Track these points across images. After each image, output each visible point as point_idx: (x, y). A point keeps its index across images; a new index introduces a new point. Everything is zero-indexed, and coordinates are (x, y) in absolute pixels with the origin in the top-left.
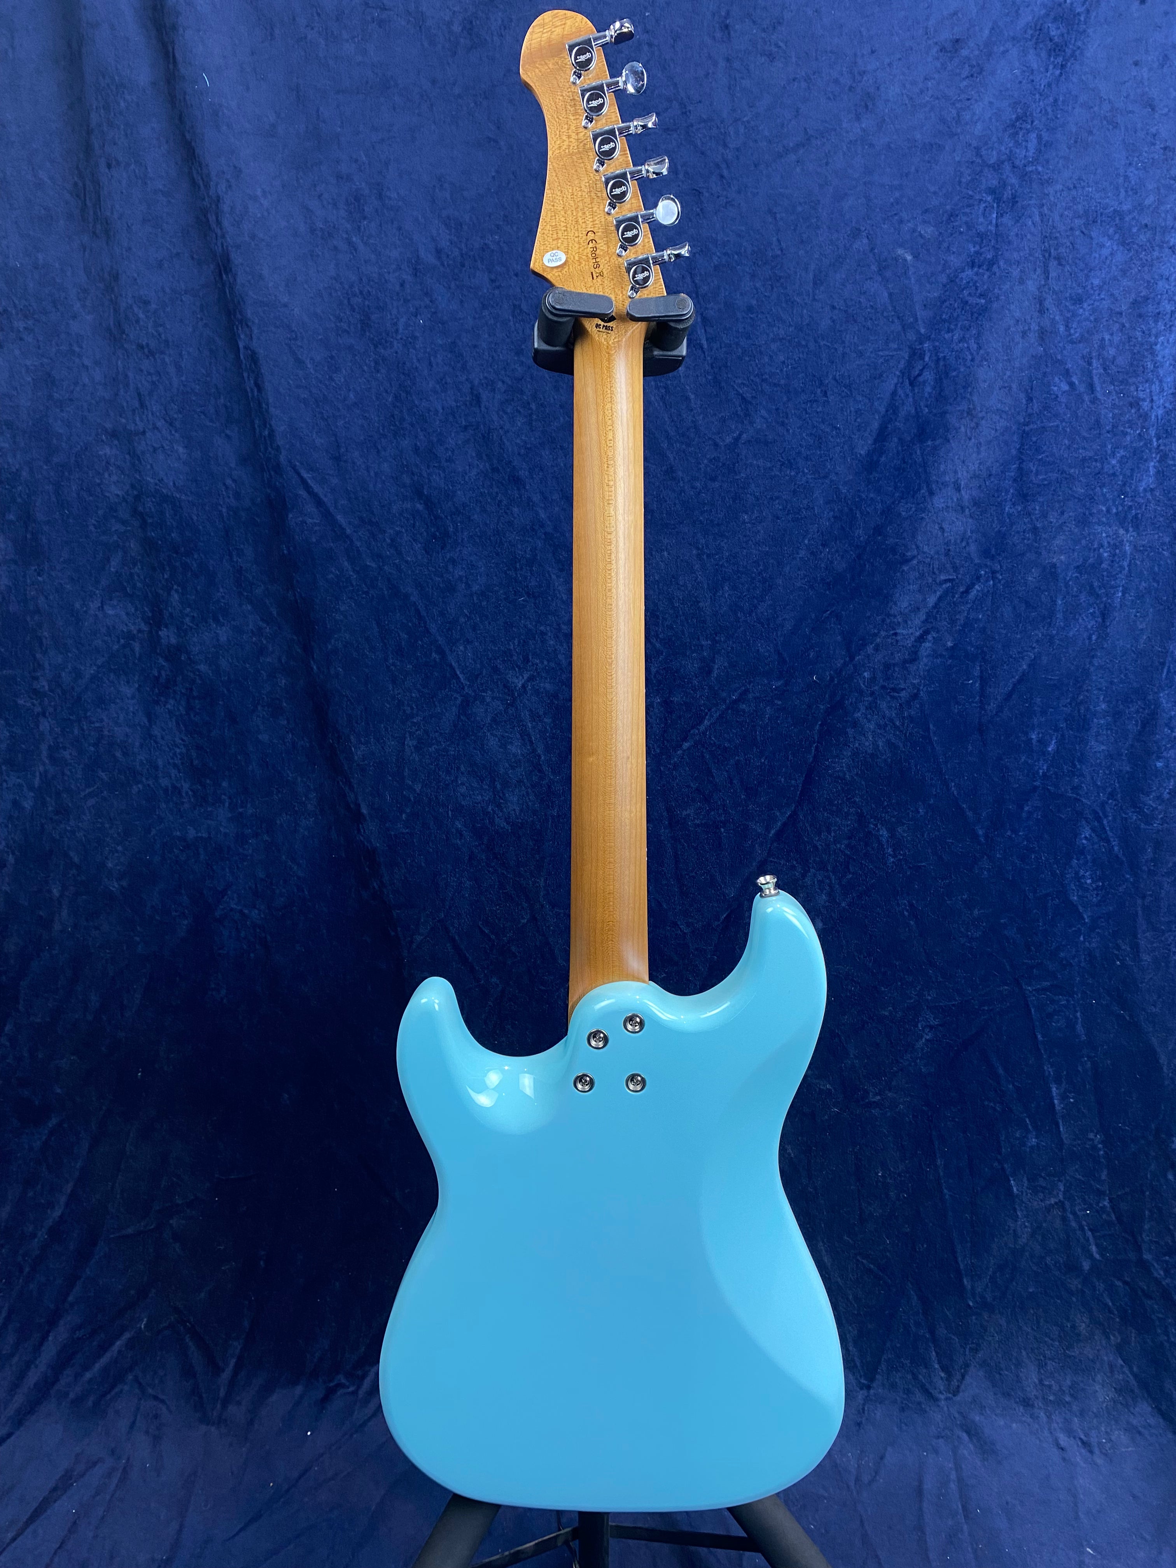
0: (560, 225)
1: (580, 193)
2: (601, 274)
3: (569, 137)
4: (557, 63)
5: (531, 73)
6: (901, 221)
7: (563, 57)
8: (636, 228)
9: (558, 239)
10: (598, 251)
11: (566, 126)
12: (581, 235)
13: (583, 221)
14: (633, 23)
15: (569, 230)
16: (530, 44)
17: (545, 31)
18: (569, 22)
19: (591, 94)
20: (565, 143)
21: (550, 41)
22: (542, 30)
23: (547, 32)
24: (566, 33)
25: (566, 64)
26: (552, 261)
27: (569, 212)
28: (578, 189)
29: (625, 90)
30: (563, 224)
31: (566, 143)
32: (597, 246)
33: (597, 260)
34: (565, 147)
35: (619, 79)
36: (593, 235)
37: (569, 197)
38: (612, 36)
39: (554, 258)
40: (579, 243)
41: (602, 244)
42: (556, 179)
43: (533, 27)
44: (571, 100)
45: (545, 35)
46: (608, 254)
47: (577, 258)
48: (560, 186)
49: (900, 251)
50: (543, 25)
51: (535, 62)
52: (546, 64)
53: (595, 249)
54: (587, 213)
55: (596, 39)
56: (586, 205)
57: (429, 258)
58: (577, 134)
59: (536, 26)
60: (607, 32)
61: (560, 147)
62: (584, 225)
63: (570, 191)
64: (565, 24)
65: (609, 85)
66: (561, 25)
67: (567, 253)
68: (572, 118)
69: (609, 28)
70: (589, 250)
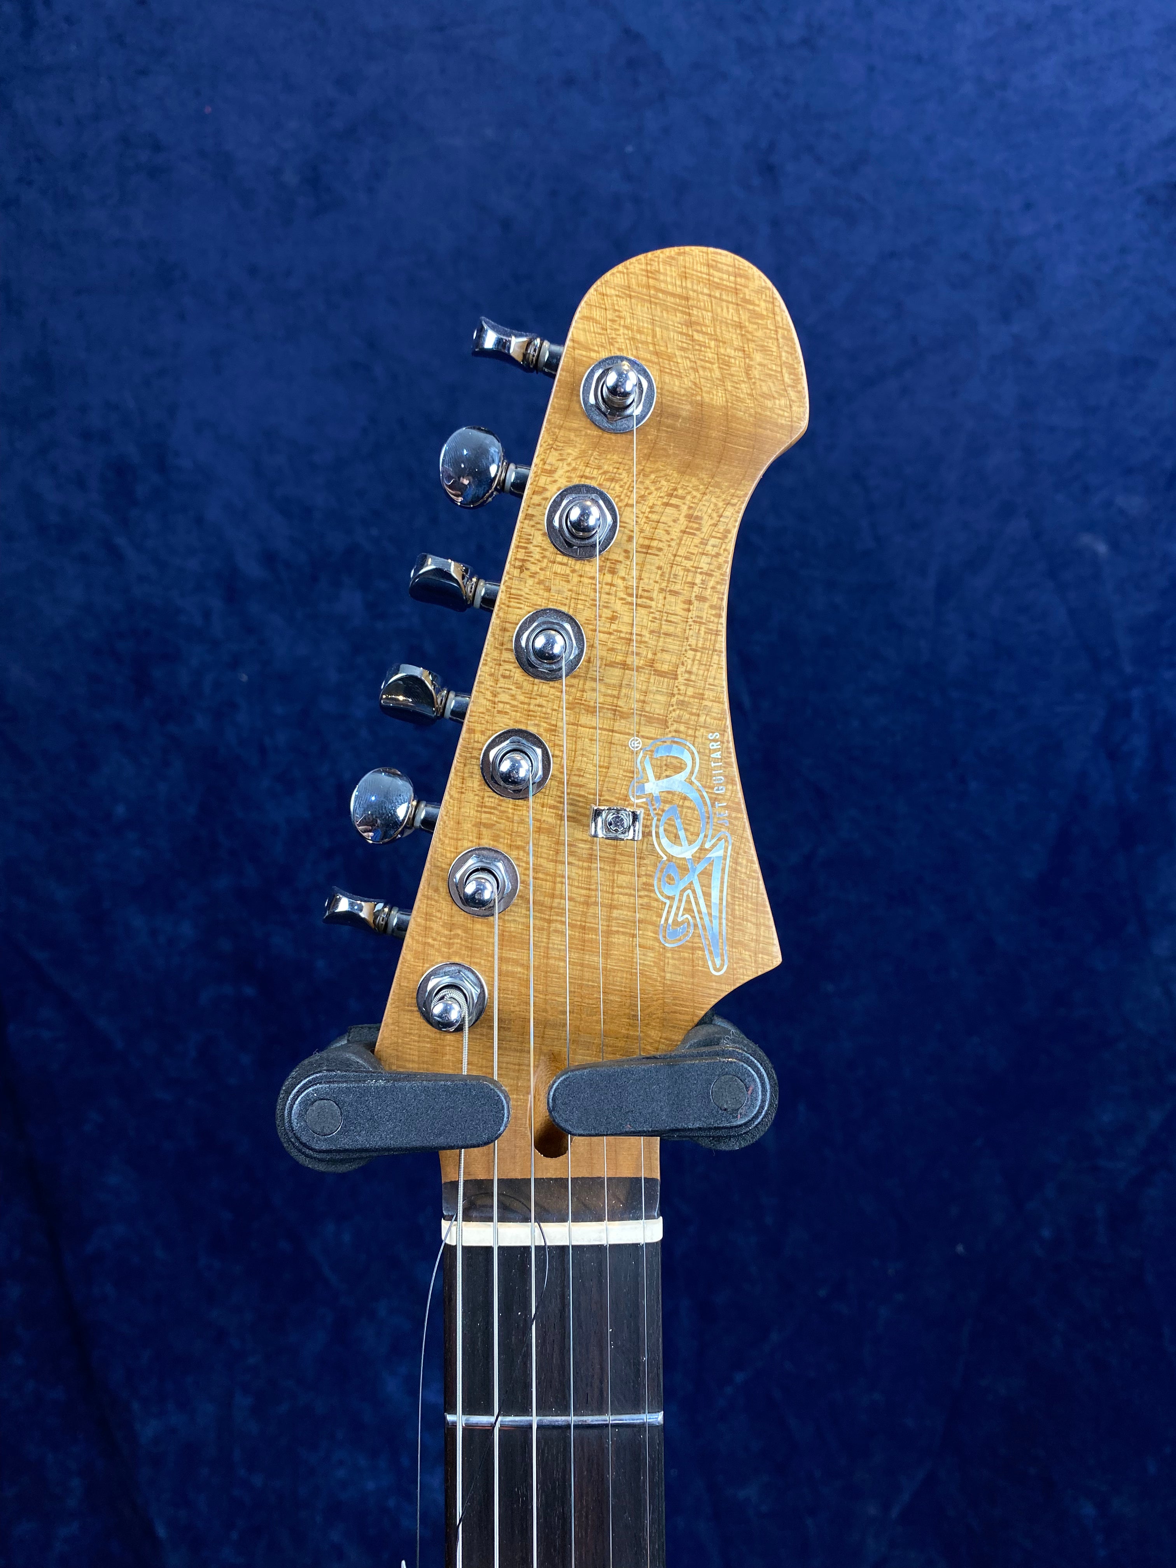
6: (1086, 489)
57: (254, 570)
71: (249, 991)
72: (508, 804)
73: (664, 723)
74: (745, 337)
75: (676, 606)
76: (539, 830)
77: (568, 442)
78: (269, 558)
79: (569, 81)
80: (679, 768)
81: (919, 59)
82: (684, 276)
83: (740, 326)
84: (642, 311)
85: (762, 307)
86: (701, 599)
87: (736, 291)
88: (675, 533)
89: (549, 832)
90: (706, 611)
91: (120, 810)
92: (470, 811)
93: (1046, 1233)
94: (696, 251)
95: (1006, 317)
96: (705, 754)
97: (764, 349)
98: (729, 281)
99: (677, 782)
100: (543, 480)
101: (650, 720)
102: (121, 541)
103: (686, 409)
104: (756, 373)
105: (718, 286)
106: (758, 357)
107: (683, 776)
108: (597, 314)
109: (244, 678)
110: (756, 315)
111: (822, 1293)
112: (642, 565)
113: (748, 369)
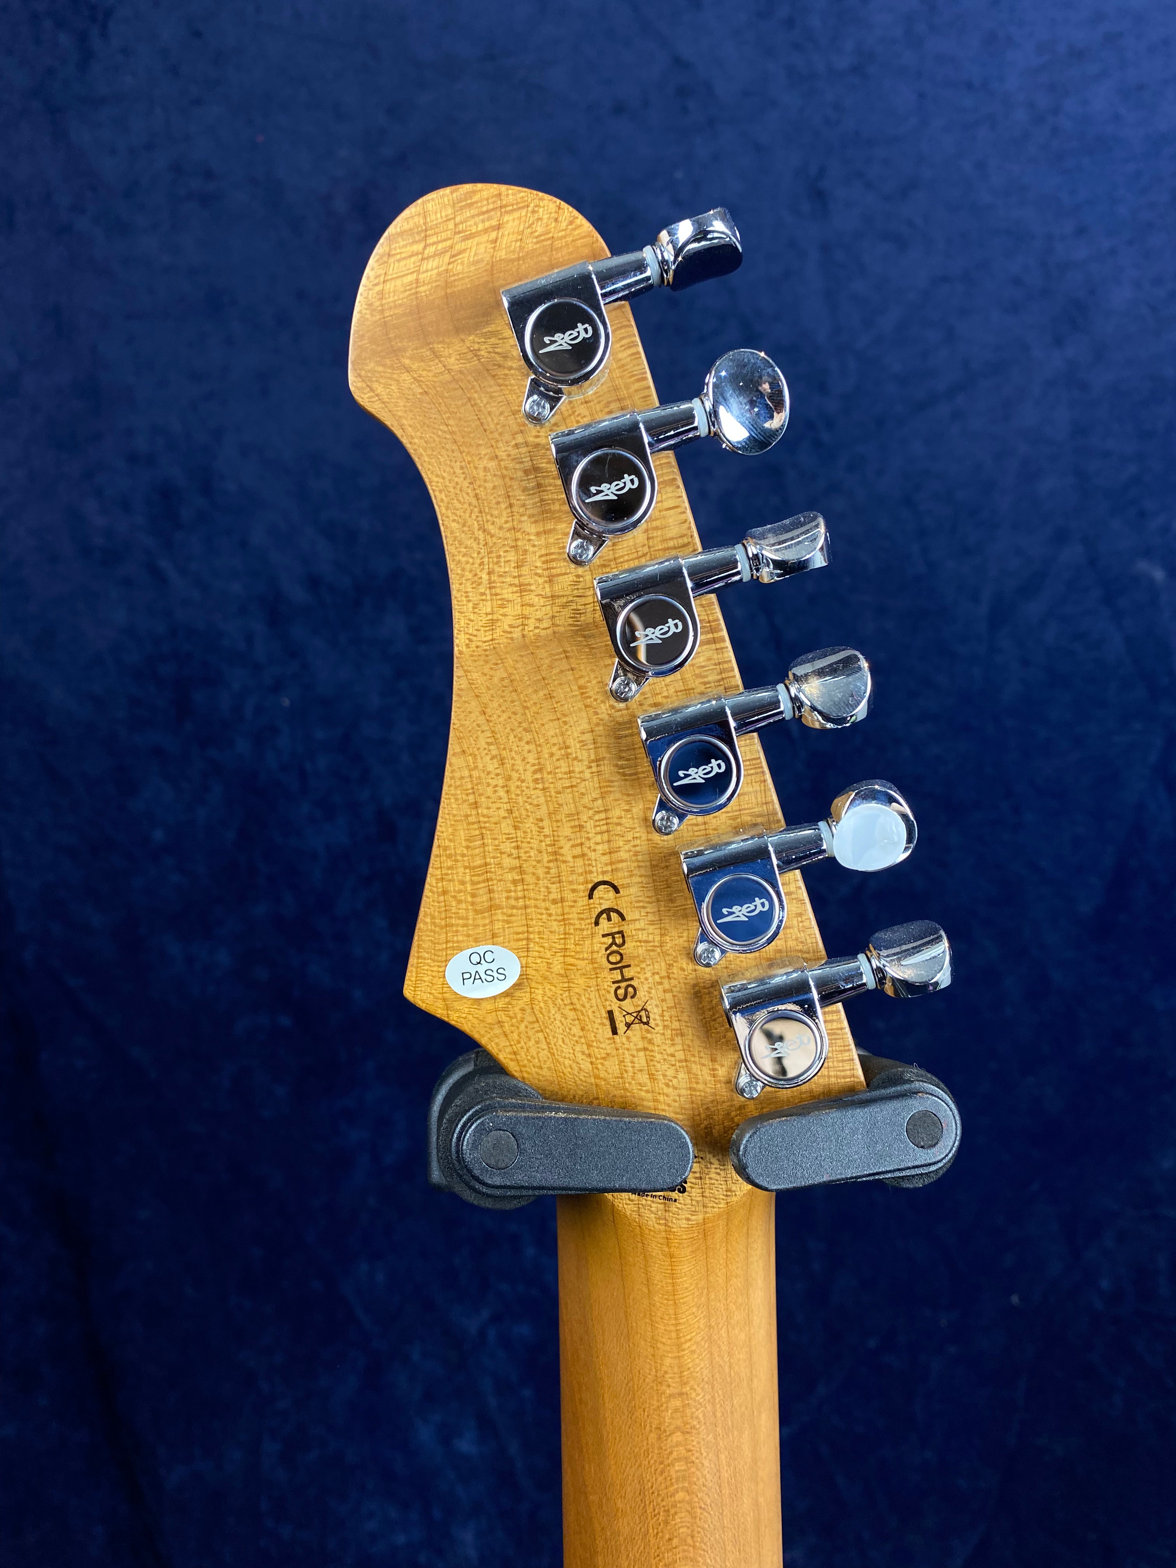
0: (499, 865)
1: (564, 766)
2: (641, 1018)
3: (523, 589)
4: (476, 353)
5: (387, 386)
6: (1142, 514)
7: (494, 334)
8: (765, 895)
9: (492, 907)
10: (629, 945)
11: (512, 556)
12: (569, 896)
13: (578, 851)
14: (735, 217)
15: (529, 878)
16: (381, 293)
17: (431, 250)
18: (512, 222)
19: (592, 462)
20: (508, 610)
21: (447, 285)
22: (418, 247)
23: (437, 255)
24: (502, 254)
25: (505, 357)
26: (477, 977)
27: (529, 825)
28: (558, 754)
29: (715, 438)
30: (507, 862)
31: (513, 610)
32: (625, 928)
33: (627, 973)
34: (508, 620)
35: (696, 404)
36: (612, 894)
37: (529, 777)
38: (663, 263)
39: (481, 969)
40: (565, 921)
41: (641, 924)
42: (481, 720)
43: (389, 238)
44: (526, 472)
45: (431, 264)
46: (665, 954)
47: (557, 968)
48: (496, 743)
49: (1142, 565)
50: (424, 233)
51: (396, 352)
52: (436, 355)
53: (618, 939)
54: (589, 825)
55: (606, 277)
56: (586, 800)
57: (298, 594)
58: (551, 580)
59: (401, 234)
60: (647, 253)
61: (493, 622)
62: (580, 862)
63: (531, 758)
64: (498, 227)
65: (657, 428)
66: (486, 231)
67: (524, 952)
68: (532, 529)
69: (653, 240)
70: (600, 944)
71: (285, 1021)
78: (314, 583)
79: (619, 109)
81: (969, 86)
91: (158, 835)
93: (1105, 1284)
95: (1059, 342)
102: (164, 564)
109: (286, 702)
111: (872, 1343)
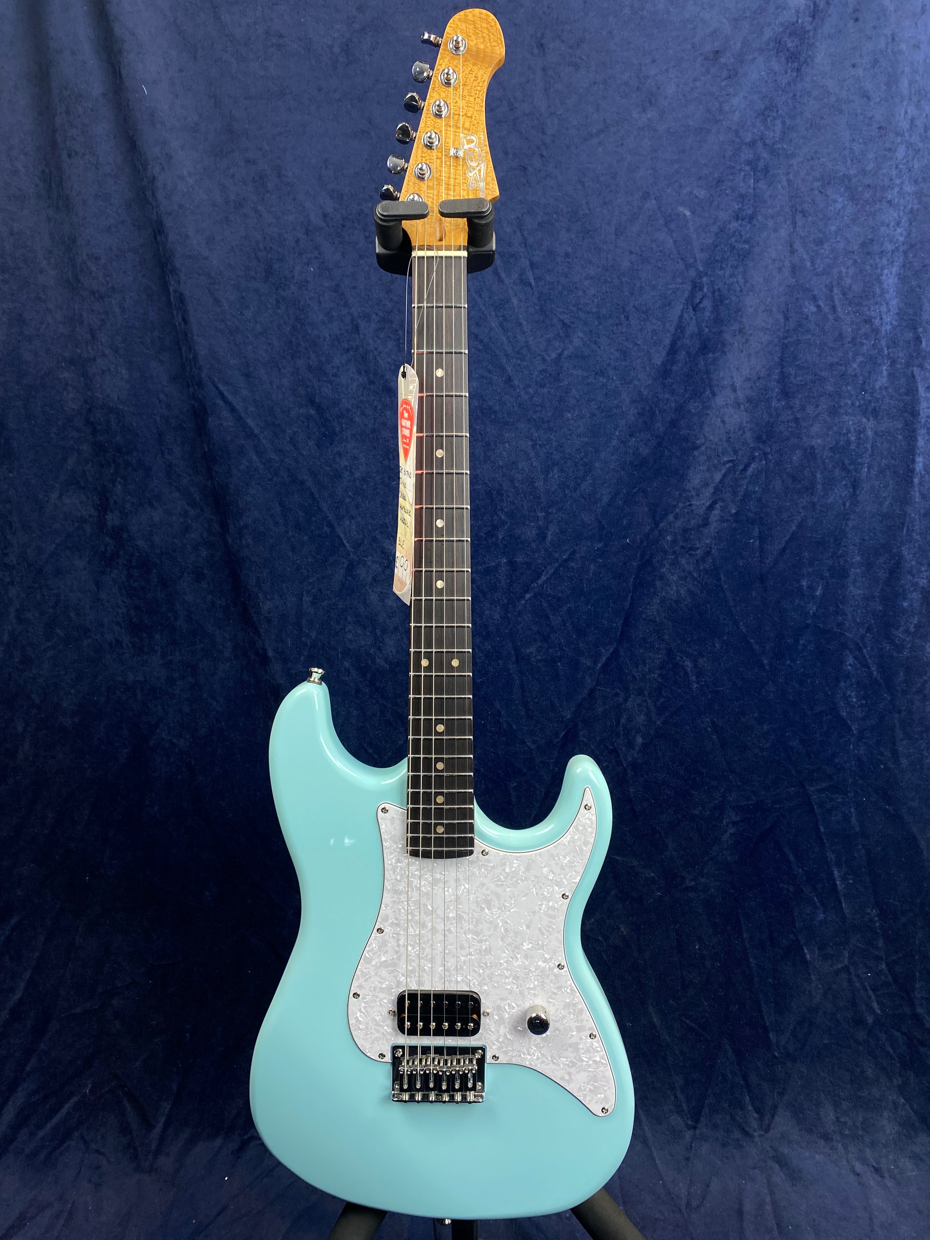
72: (429, 151)
73: (469, 130)
74: (489, 31)
75: (472, 99)
76: (437, 158)
77: (445, 58)
80: (473, 142)
82: (474, 16)
83: (487, 28)
84: (464, 25)
85: (493, 24)
86: (478, 98)
87: (487, 20)
88: (472, 80)
89: (440, 158)
90: (479, 101)
92: (419, 152)
94: (477, 10)
96: (479, 138)
97: (493, 35)
98: (484, 17)
99: (472, 145)
100: (439, 67)
101: (465, 129)
103: (474, 49)
104: (492, 40)
105: (482, 19)
106: (492, 36)
107: (474, 144)
108: (452, 25)
110: (491, 26)
112: (463, 89)
113: (490, 40)
